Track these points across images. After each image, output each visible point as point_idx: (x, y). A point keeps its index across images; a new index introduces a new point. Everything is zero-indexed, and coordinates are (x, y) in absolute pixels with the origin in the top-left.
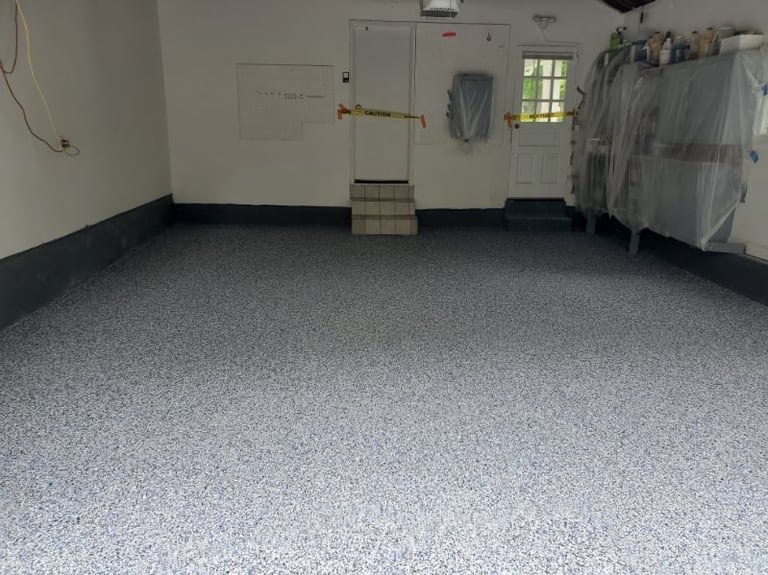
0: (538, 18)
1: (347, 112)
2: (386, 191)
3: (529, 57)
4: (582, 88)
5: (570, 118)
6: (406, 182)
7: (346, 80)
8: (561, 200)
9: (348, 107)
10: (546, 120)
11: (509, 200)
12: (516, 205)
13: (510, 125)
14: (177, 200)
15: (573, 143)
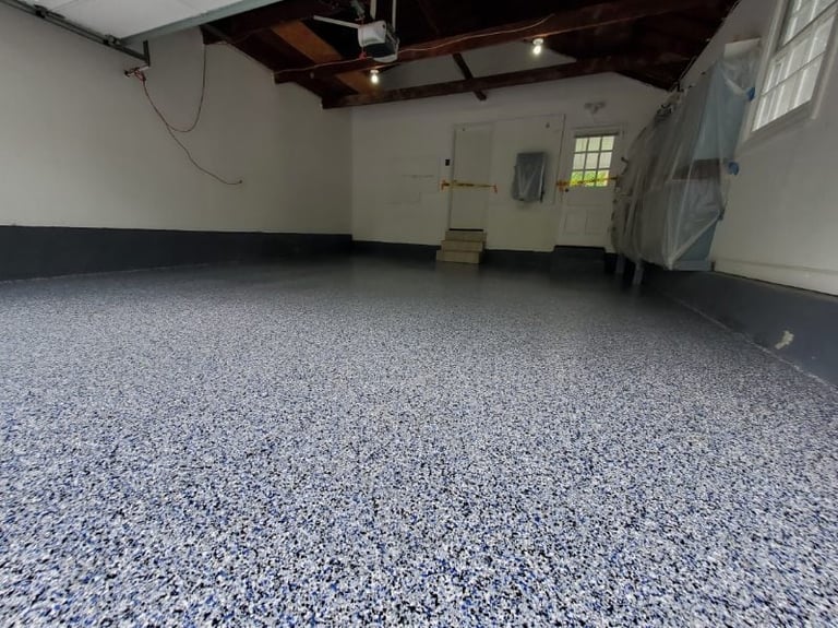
0: (588, 106)
1: (447, 185)
2: (467, 236)
3: (580, 137)
4: (626, 158)
5: (614, 182)
6: (481, 230)
7: (448, 162)
8: (603, 249)
9: (448, 181)
10: (592, 184)
11: (557, 246)
12: (562, 250)
13: (561, 190)
14: (355, 238)
15: (615, 201)
